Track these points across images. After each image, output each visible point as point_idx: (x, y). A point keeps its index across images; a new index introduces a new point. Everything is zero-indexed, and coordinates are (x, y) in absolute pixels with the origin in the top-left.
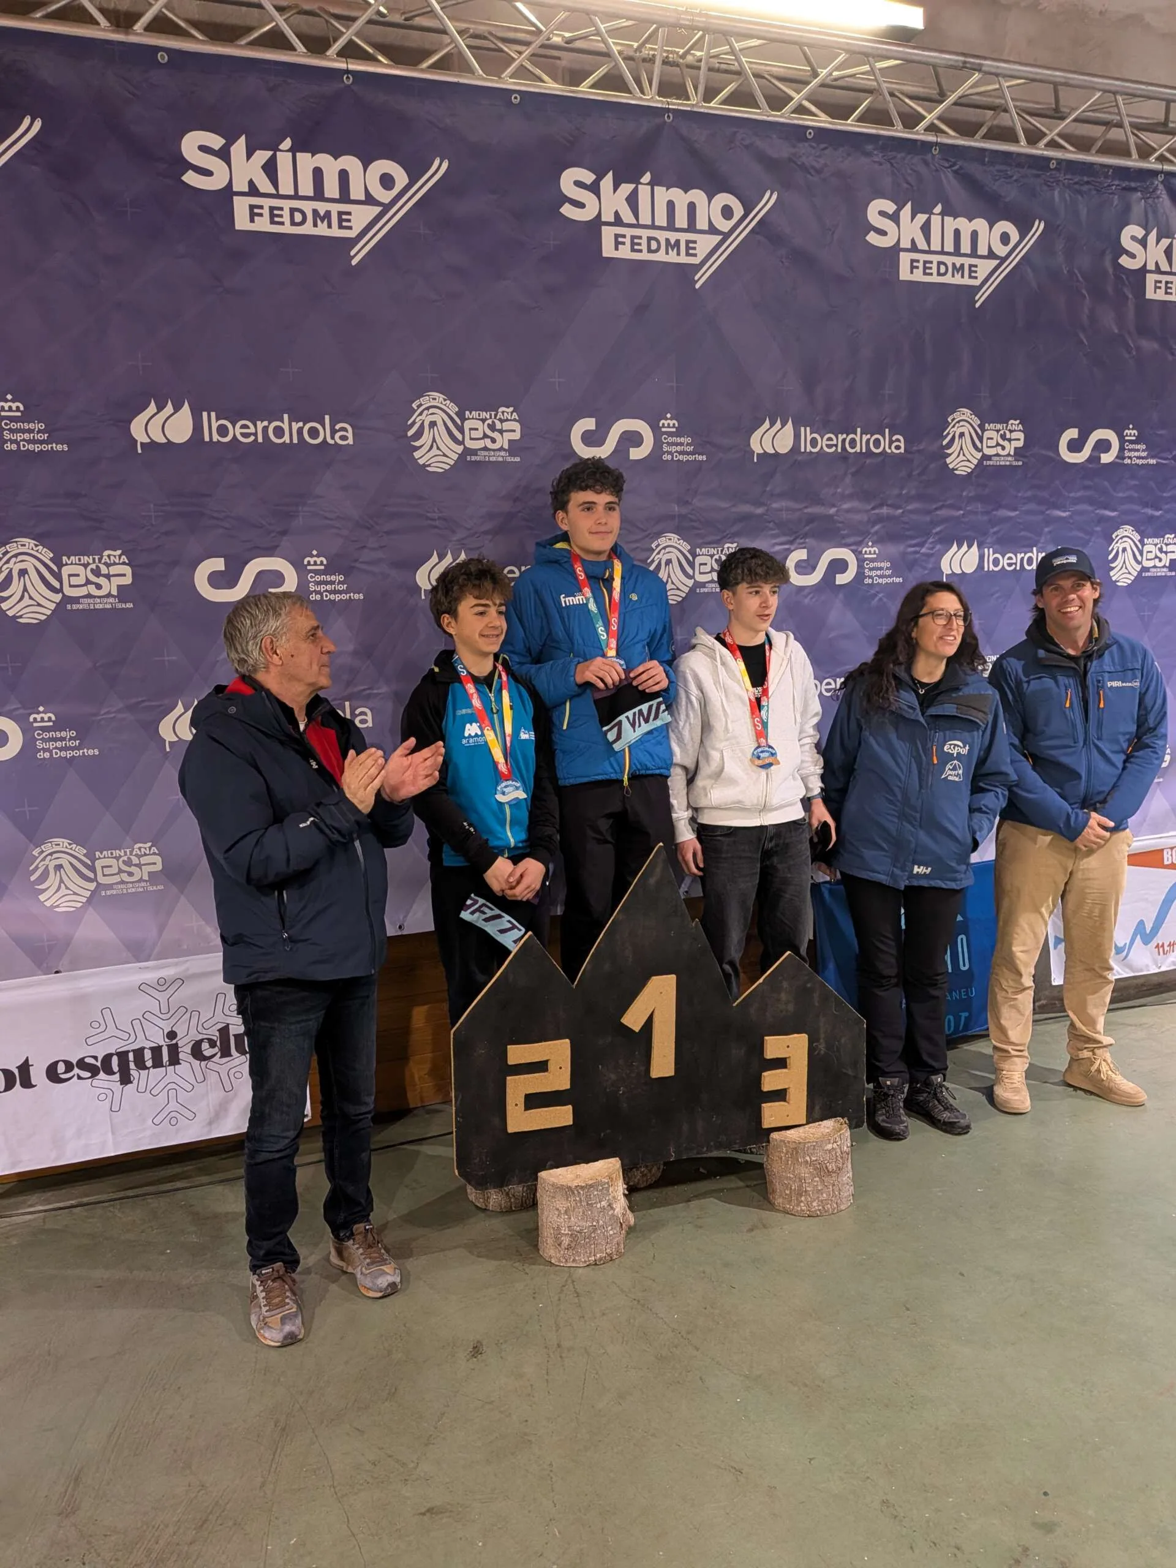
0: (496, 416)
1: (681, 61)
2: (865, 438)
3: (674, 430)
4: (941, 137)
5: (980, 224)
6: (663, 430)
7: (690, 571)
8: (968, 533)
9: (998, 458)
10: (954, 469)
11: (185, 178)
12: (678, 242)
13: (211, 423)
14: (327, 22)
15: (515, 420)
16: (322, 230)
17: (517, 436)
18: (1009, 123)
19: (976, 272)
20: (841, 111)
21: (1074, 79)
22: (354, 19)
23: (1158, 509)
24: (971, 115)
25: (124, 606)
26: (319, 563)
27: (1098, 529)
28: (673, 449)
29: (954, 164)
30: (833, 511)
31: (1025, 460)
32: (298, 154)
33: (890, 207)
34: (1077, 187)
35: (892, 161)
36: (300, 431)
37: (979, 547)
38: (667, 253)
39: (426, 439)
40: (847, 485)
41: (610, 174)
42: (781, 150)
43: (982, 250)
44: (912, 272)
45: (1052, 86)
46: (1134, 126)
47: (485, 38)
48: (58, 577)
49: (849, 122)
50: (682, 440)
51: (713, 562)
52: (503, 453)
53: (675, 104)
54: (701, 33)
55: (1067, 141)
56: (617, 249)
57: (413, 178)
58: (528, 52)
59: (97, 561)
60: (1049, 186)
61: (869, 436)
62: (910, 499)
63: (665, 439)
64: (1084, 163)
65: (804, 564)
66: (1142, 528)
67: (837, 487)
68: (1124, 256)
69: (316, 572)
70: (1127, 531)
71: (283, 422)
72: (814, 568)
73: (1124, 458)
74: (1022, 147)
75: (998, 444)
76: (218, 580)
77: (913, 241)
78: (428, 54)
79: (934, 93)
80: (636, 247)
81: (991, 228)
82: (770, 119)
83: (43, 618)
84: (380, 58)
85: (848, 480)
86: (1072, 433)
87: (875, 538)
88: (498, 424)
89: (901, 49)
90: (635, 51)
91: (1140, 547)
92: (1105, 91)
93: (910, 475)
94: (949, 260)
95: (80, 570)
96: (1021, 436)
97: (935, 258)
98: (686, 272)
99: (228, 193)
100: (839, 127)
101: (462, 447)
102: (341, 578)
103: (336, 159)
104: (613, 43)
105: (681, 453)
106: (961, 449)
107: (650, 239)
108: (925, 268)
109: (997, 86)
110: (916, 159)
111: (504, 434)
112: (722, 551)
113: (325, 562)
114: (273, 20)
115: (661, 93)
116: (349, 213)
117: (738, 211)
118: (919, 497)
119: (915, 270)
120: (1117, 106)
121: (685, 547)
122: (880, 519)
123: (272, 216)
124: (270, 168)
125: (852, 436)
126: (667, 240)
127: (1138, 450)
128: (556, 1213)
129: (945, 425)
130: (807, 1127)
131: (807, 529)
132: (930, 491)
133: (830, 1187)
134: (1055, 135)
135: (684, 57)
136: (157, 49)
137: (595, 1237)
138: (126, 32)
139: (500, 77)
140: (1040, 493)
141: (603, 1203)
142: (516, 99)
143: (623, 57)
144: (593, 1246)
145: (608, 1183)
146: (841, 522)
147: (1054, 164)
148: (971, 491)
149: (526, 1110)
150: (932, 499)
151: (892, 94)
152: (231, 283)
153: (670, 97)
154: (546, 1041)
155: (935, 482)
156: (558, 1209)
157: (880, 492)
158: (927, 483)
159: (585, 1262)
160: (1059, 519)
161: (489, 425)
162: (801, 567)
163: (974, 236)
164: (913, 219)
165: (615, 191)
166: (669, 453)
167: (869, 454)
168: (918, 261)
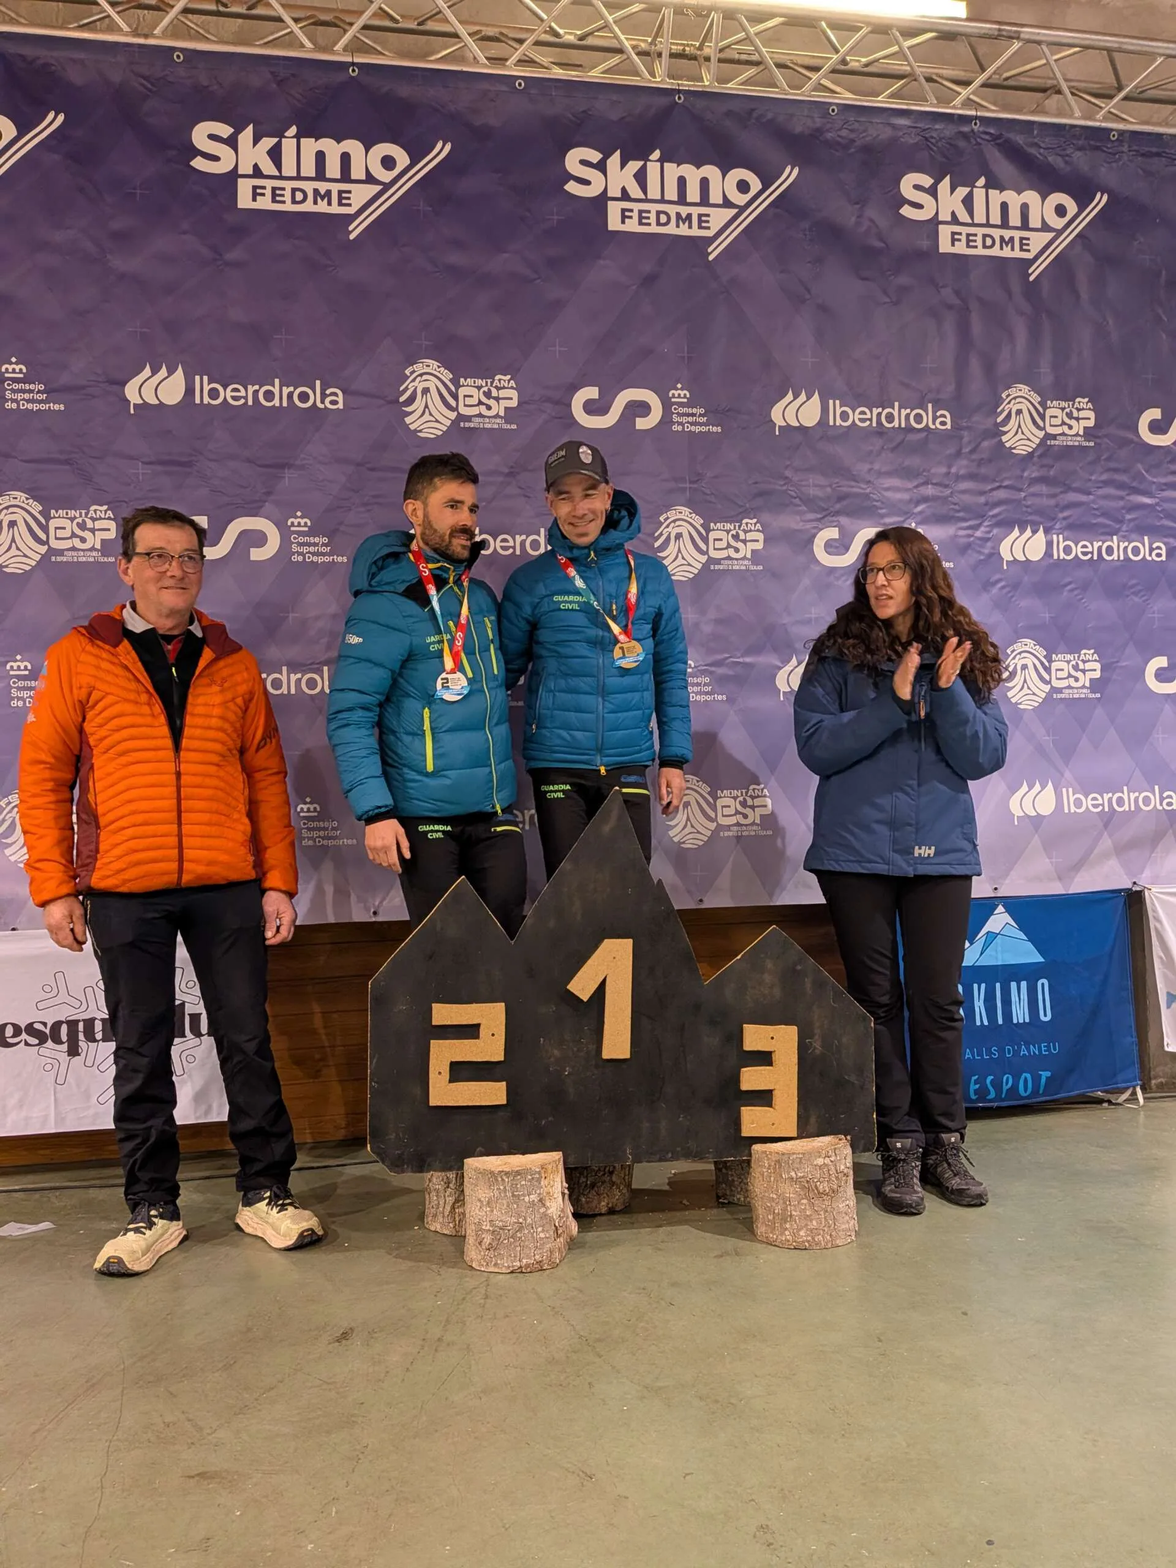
0: (492, 383)
1: (698, 53)
2: (904, 412)
3: (685, 400)
4: (981, 111)
5: (1031, 197)
6: (673, 400)
7: (703, 547)
8: (1029, 518)
9: (1064, 438)
10: (1011, 448)
11: (193, 163)
12: (689, 216)
13: (203, 385)
15: (512, 388)
16: (322, 207)
17: (514, 403)
19: (1028, 245)
21: (1127, 44)
25: (106, 559)
26: (302, 524)
28: (684, 419)
29: (998, 137)
30: (868, 489)
31: (1098, 441)
32: (302, 140)
33: (927, 181)
34: (1143, 158)
35: (927, 136)
36: (290, 395)
37: (1047, 531)
38: (678, 226)
39: (419, 404)
40: (884, 461)
41: (618, 152)
43: (1035, 222)
44: (953, 245)
45: (1106, 55)
48: (45, 529)
49: (879, 99)
50: (694, 411)
51: (730, 538)
52: (498, 421)
53: (686, 85)
54: (710, 16)
56: (623, 222)
57: (414, 160)
59: (83, 515)
61: (908, 411)
62: (959, 478)
63: (675, 409)
64: (1149, 134)
65: (836, 544)
67: (872, 463)
69: (300, 533)
71: (273, 386)
72: (847, 549)
74: (1076, 120)
75: (1064, 423)
77: (953, 213)
80: (644, 221)
81: (1043, 200)
82: (790, 97)
83: (28, 568)
84: (386, 53)
85: (886, 455)
86: (1154, 414)
87: (919, 518)
88: (494, 391)
90: (651, 44)
93: (959, 453)
94: (997, 233)
95: (67, 523)
96: (1092, 415)
97: (980, 231)
98: (698, 244)
99: (233, 176)
100: (866, 104)
101: (456, 413)
102: (326, 540)
103: (338, 142)
105: (692, 424)
106: (1019, 426)
107: (658, 213)
108: (968, 241)
110: (955, 135)
111: (501, 401)
112: (739, 527)
113: (309, 524)
114: (288, 28)
115: (672, 76)
116: (349, 192)
117: (755, 184)
118: (972, 477)
119: (956, 243)
121: (698, 521)
122: (925, 499)
123: (274, 195)
124: (275, 154)
125: (887, 410)
126: (678, 214)
128: (479, 1204)
129: (999, 401)
130: (797, 1142)
131: (838, 506)
132: (983, 470)
133: (822, 1213)
134: (1113, 107)
135: (700, 48)
136: (174, 49)
137: (521, 1238)
138: (146, 36)
139: (504, 65)
140: (1118, 477)
141: (531, 1196)
142: (520, 84)
143: (637, 50)
144: (518, 1249)
145: (539, 1173)
146: (877, 501)
147: (1114, 136)
148: (1033, 472)
149: (451, 1081)
150: (985, 479)
151: (929, 80)
152: (230, 256)
153: (681, 80)
154: (477, 1002)
155: (990, 461)
156: (479, 1200)
157: (924, 471)
158: (980, 463)
159: (509, 1267)
160: (1144, 506)
161: (484, 392)
162: (831, 547)
163: (1025, 209)
164: (952, 193)
165: (622, 167)
166: (679, 423)
167: (909, 429)
168: (960, 234)
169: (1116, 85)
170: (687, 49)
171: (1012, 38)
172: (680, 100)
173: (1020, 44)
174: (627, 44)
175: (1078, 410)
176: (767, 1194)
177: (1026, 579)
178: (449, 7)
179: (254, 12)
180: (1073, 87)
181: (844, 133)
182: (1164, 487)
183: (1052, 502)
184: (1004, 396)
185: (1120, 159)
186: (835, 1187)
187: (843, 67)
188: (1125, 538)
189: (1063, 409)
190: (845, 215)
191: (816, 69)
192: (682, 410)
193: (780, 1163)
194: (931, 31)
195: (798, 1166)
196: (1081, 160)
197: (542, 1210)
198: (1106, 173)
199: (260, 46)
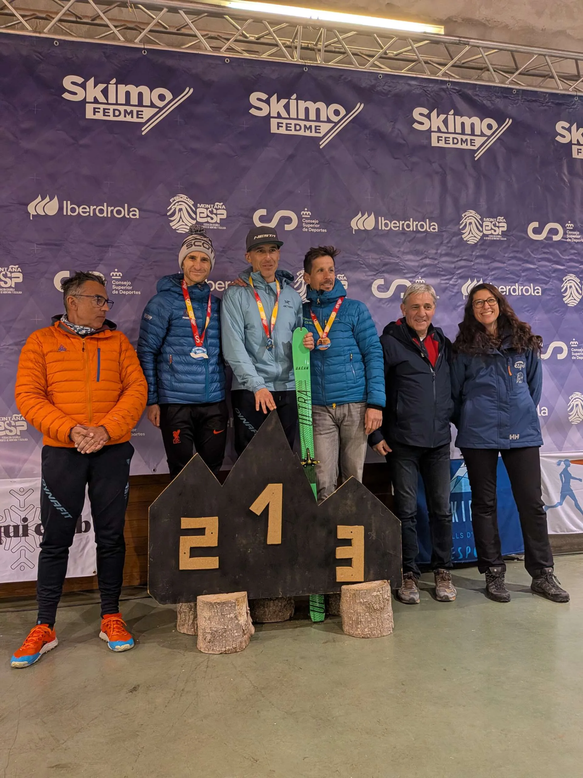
0: (213, 207)
1: (315, 47)
2: (415, 223)
3: (309, 216)
4: (451, 78)
5: (476, 120)
6: (303, 216)
8: (476, 274)
9: (492, 236)
10: (466, 241)
11: (63, 96)
12: (311, 127)
13: (68, 206)
15: (223, 209)
16: (129, 119)
17: (224, 217)
19: (474, 143)
21: (521, 48)
25: (17, 293)
26: (118, 275)
27: (553, 275)
28: (309, 226)
29: (459, 91)
30: (398, 260)
31: (508, 237)
32: (119, 86)
33: (425, 111)
34: (529, 103)
35: (426, 90)
36: (112, 211)
38: (305, 131)
39: (177, 216)
40: (406, 247)
41: (276, 94)
42: (366, 84)
43: (477, 132)
44: (438, 142)
45: (510, 52)
46: (559, 76)
47: (217, 38)
49: (402, 71)
50: (313, 221)
52: (217, 225)
53: (309, 63)
54: (321, 30)
56: (278, 129)
57: (175, 96)
58: (233, 38)
59: (6, 270)
61: (417, 223)
62: (441, 255)
63: (304, 220)
64: (531, 91)
65: (382, 287)
66: (581, 276)
67: (400, 248)
68: (559, 136)
69: (117, 280)
70: (571, 277)
71: (104, 207)
72: (388, 289)
73: (567, 239)
74: (497, 84)
75: (492, 229)
77: (438, 127)
80: (288, 128)
81: (481, 123)
82: (360, 70)
84: (161, 44)
85: (407, 244)
86: (535, 224)
87: (423, 275)
88: (214, 210)
90: (292, 42)
91: (580, 286)
92: (539, 54)
93: (442, 243)
94: (459, 137)
96: (505, 225)
97: (451, 136)
98: (315, 141)
99: (84, 102)
100: (395, 73)
101: (195, 221)
102: (130, 283)
103: (137, 87)
105: (312, 228)
106: (471, 230)
107: (295, 125)
108: (446, 141)
110: (438, 89)
111: (218, 215)
113: (121, 275)
114: (112, 30)
115: (302, 58)
116: (142, 111)
117: (343, 112)
118: (447, 255)
119: (440, 141)
122: (425, 266)
123: (104, 112)
124: (105, 92)
125: (408, 222)
126: (305, 126)
127: (575, 235)
128: (204, 619)
129: (460, 218)
130: (364, 584)
131: (383, 269)
132: (453, 252)
133: (376, 619)
134: (514, 78)
135: (316, 45)
136: (54, 39)
137: (225, 636)
138: (40, 33)
139: (219, 51)
140: (518, 255)
141: (231, 615)
142: (227, 61)
143: (285, 45)
144: (224, 642)
145: (235, 603)
146: (403, 266)
147: (514, 92)
148: (477, 252)
149: (190, 557)
150: (454, 256)
151: (426, 63)
152: (82, 142)
153: (307, 60)
154: (204, 517)
155: (456, 247)
156: (205, 617)
157: (425, 252)
158: (452, 248)
159: (219, 651)
160: (531, 269)
161: (210, 211)
162: (380, 288)
163: (473, 125)
164: (438, 117)
165: (278, 102)
166: (306, 228)
167: (418, 232)
168: (442, 137)
169: (515, 67)
170: (310, 45)
171: (466, 44)
172: (306, 70)
173: (469, 47)
174: (280, 42)
175: (499, 222)
176: (349, 611)
178: (192, 22)
179: (95, 22)
180: (495, 68)
181: (386, 87)
182: (540, 260)
183: (487, 267)
184: (463, 215)
185: (517, 103)
186: (382, 606)
187: (385, 56)
188: (522, 284)
189: (491, 222)
190: (386, 127)
191: (372, 56)
192: (307, 221)
193: (355, 595)
194: (427, 40)
195: (364, 596)
196: (500, 103)
197: (236, 622)
198: (511, 109)
199: (98, 39)
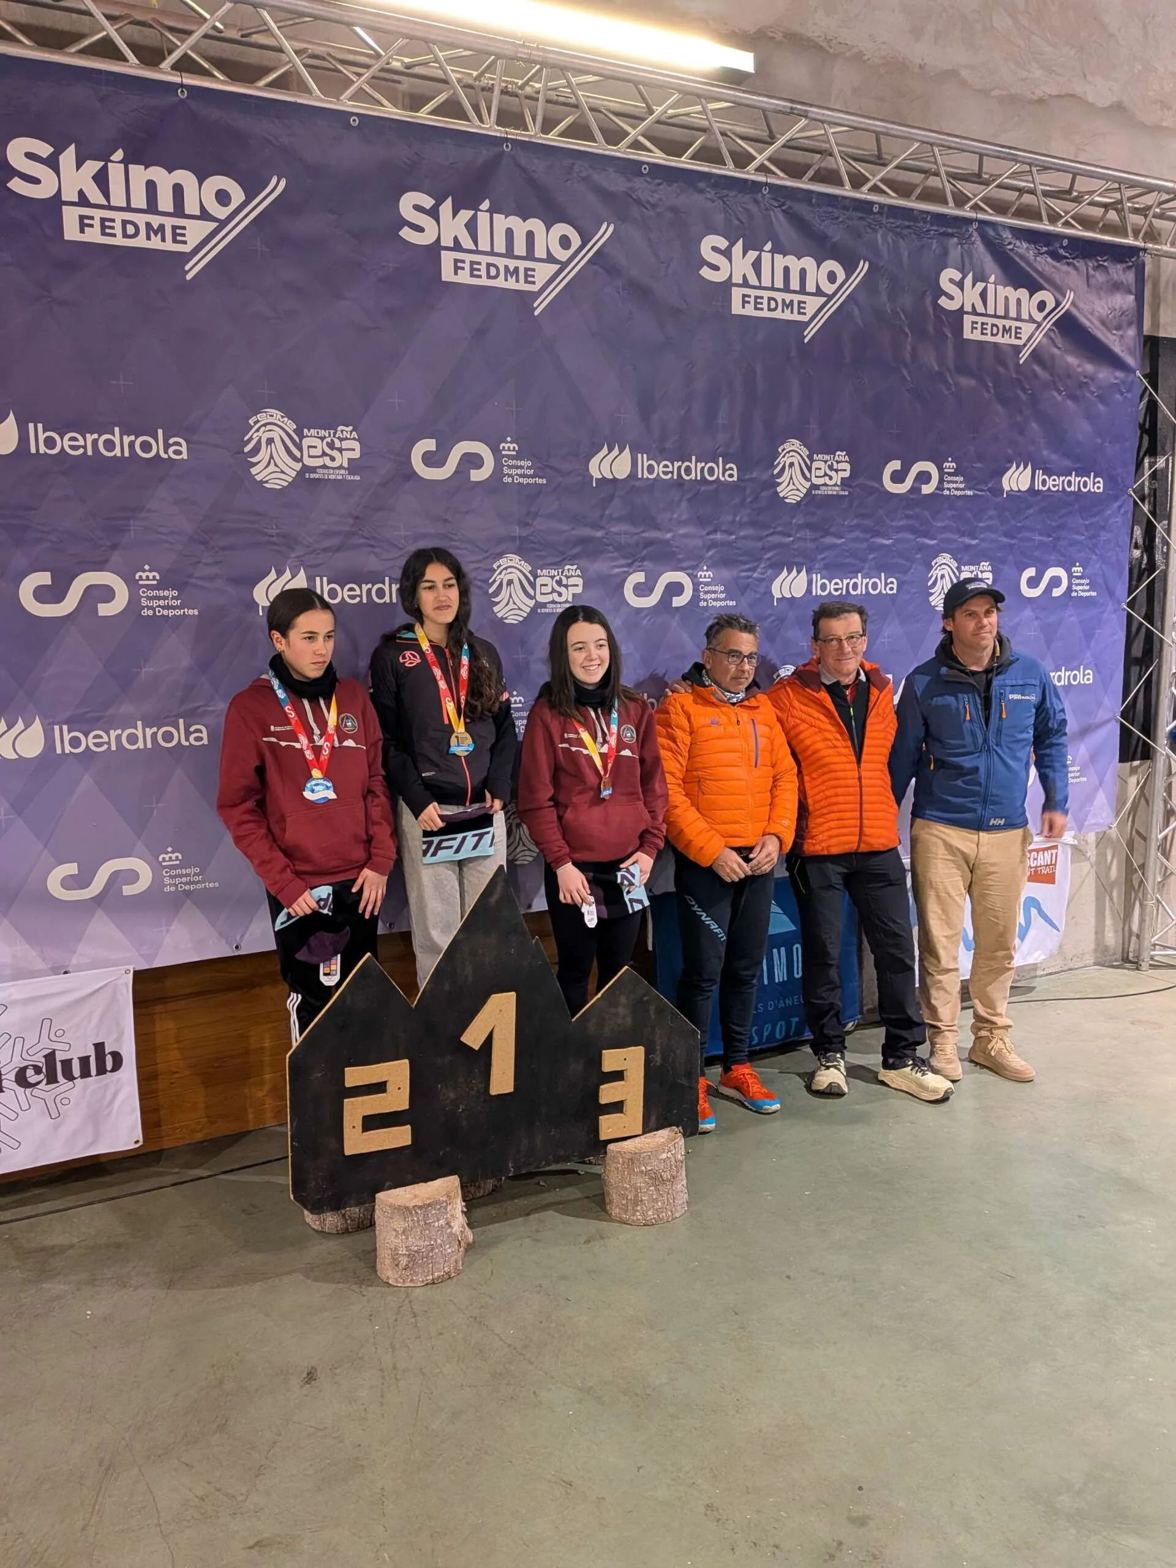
0: (335, 434)
1: (520, 92)
2: (700, 465)
3: (514, 453)
4: (771, 177)
5: (808, 263)
6: (504, 453)
7: (531, 592)
8: (796, 560)
9: (825, 488)
10: (784, 498)
11: (11, 185)
12: (516, 269)
13: (38, 435)
14: (162, 34)
15: (354, 439)
16: (155, 243)
17: (356, 455)
18: (835, 167)
19: (804, 308)
20: (675, 148)
21: (892, 129)
22: (189, 33)
23: (974, 538)
24: (800, 157)
26: (151, 578)
27: (919, 556)
28: (513, 472)
29: (783, 204)
30: (669, 536)
31: (851, 490)
32: (131, 166)
33: (722, 243)
34: (898, 230)
35: (725, 199)
36: (132, 445)
37: (808, 571)
38: (506, 280)
39: (263, 455)
40: (683, 511)
41: (450, 199)
42: (617, 184)
43: (811, 287)
44: (743, 307)
45: (874, 134)
46: (948, 174)
47: (324, 59)
49: (683, 159)
50: (522, 463)
51: (554, 583)
52: (342, 472)
53: (513, 133)
54: (538, 66)
55: (889, 187)
56: (456, 273)
57: (250, 194)
58: (367, 74)
60: (873, 229)
61: (703, 464)
62: (742, 525)
63: (506, 461)
64: (904, 209)
65: (642, 587)
66: (959, 556)
67: (673, 513)
68: (943, 297)
69: (148, 587)
70: (945, 558)
71: (114, 435)
72: (651, 590)
73: (943, 490)
74: (847, 191)
75: (826, 474)
76: (42, 595)
77: (744, 276)
78: (267, 71)
79: (764, 134)
80: (476, 273)
81: (818, 267)
82: (607, 153)
85: (684, 504)
86: (895, 465)
87: (709, 562)
88: (337, 442)
89: (732, 92)
90: (475, 79)
91: (957, 573)
92: (924, 142)
93: (743, 503)
94: (779, 296)
96: (847, 466)
97: (766, 294)
98: (525, 299)
99: (56, 202)
100: (673, 164)
101: (300, 464)
102: (175, 593)
103: (170, 173)
104: (451, 70)
105: (521, 476)
106: (791, 478)
107: (489, 265)
108: (756, 303)
109: (823, 132)
110: (747, 198)
111: (344, 452)
112: (562, 572)
113: (158, 577)
114: (103, 29)
115: (499, 123)
116: (184, 228)
117: (576, 241)
118: (753, 524)
119: (746, 305)
120: (934, 155)
121: (527, 568)
122: (714, 544)
123: (103, 227)
124: (102, 181)
125: (687, 464)
126: (506, 267)
127: (956, 482)
128: (394, 1233)
129: (776, 455)
130: (643, 1137)
131: (644, 552)
132: (761, 518)
133: (665, 1195)
134: (878, 181)
137: (432, 1257)
139: (338, 99)
141: (441, 1222)
143: (462, 84)
144: (431, 1265)
145: (446, 1201)
146: (676, 547)
147: (876, 208)
148: (802, 519)
149: (363, 1132)
150: (763, 526)
153: (508, 127)
154: (382, 1061)
155: (766, 509)
156: (395, 1230)
157: (714, 519)
158: (759, 511)
159: (423, 1281)
160: (883, 546)
161: (328, 444)
162: (639, 590)
163: (803, 274)
164: (744, 255)
165: (454, 217)
166: (510, 476)
167: (704, 482)
168: (749, 296)
169: (877, 153)
170: (510, 86)
171: (801, 115)
172: (507, 148)
173: (806, 122)
175: (838, 462)
176: (620, 1184)
177: (791, 614)
178: (279, 28)
182: (898, 530)
183: (813, 545)
186: (675, 1174)
188: (867, 575)
193: (631, 1159)
194: (733, 102)
195: (647, 1161)
